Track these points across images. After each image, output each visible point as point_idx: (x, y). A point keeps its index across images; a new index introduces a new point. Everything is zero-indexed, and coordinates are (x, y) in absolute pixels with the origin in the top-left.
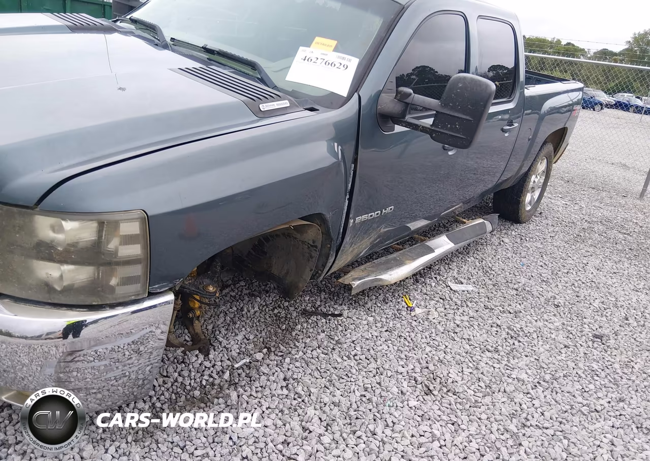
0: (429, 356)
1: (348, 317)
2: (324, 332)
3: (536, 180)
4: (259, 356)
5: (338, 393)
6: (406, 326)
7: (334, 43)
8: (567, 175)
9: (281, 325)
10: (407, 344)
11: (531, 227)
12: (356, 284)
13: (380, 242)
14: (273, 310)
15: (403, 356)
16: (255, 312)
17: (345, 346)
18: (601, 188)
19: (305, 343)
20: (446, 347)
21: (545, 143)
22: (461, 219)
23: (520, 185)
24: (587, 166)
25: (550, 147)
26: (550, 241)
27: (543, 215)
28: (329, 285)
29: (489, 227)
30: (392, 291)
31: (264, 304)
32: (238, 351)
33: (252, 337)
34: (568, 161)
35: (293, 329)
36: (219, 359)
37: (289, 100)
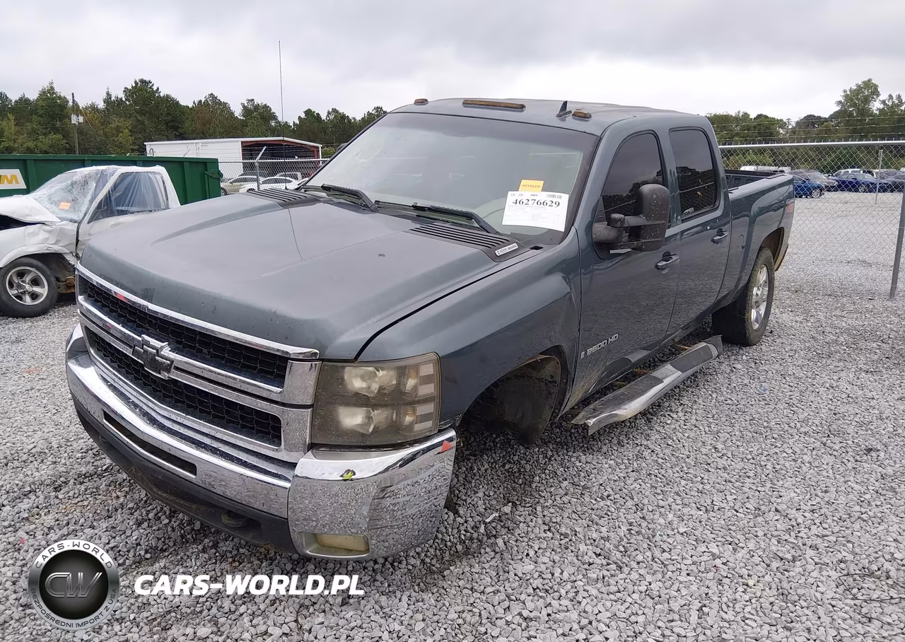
0: (686, 489)
1: (587, 462)
2: (566, 480)
3: (759, 293)
4: (507, 509)
5: (604, 530)
6: (653, 464)
7: (541, 183)
8: (793, 284)
9: (516, 481)
10: (660, 480)
11: (763, 347)
12: (591, 422)
13: (607, 376)
14: (504, 466)
15: (659, 492)
16: (486, 470)
17: (594, 489)
18: (839, 293)
19: (551, 492)
20: (702, 478)
21: (761, 249)
22: (683, 347)
23: (741, 301)
24: (816, 269)
25: (768, 253)
26: (790, 360)
27: (775, 333)
28: (553, 435)
29: (715, 352)
30: (624, 433)
31: (492, 461)
32: (484, 507)
33: (492, 494)
34: (790, 267)
35: (531, 482)
36: (469, 515)
37: (517, 243)
